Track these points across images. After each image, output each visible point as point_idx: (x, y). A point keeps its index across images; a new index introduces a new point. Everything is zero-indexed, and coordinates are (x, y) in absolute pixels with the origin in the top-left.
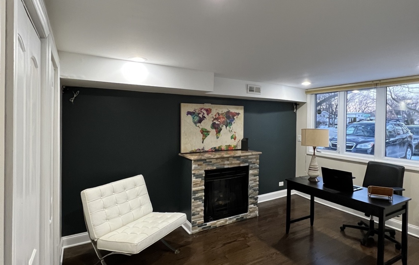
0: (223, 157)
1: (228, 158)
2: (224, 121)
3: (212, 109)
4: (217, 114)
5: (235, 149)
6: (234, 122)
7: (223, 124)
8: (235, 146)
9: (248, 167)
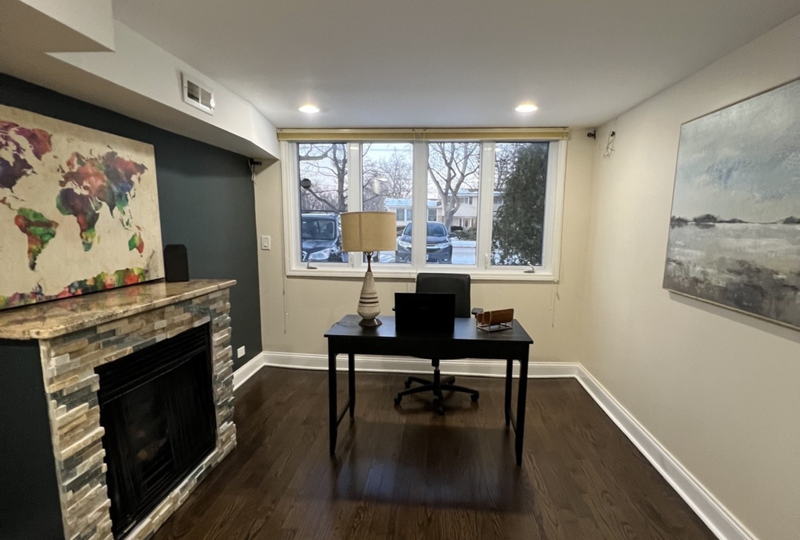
0: (152, 307)
1: (162, 310)
2: (102, 186)
3: (51, 135)
4: (76, 159)
5: (144, 281)
6: (132, 192)
7: (99, 199)
8: (144, 270)
9: (207, 326)
